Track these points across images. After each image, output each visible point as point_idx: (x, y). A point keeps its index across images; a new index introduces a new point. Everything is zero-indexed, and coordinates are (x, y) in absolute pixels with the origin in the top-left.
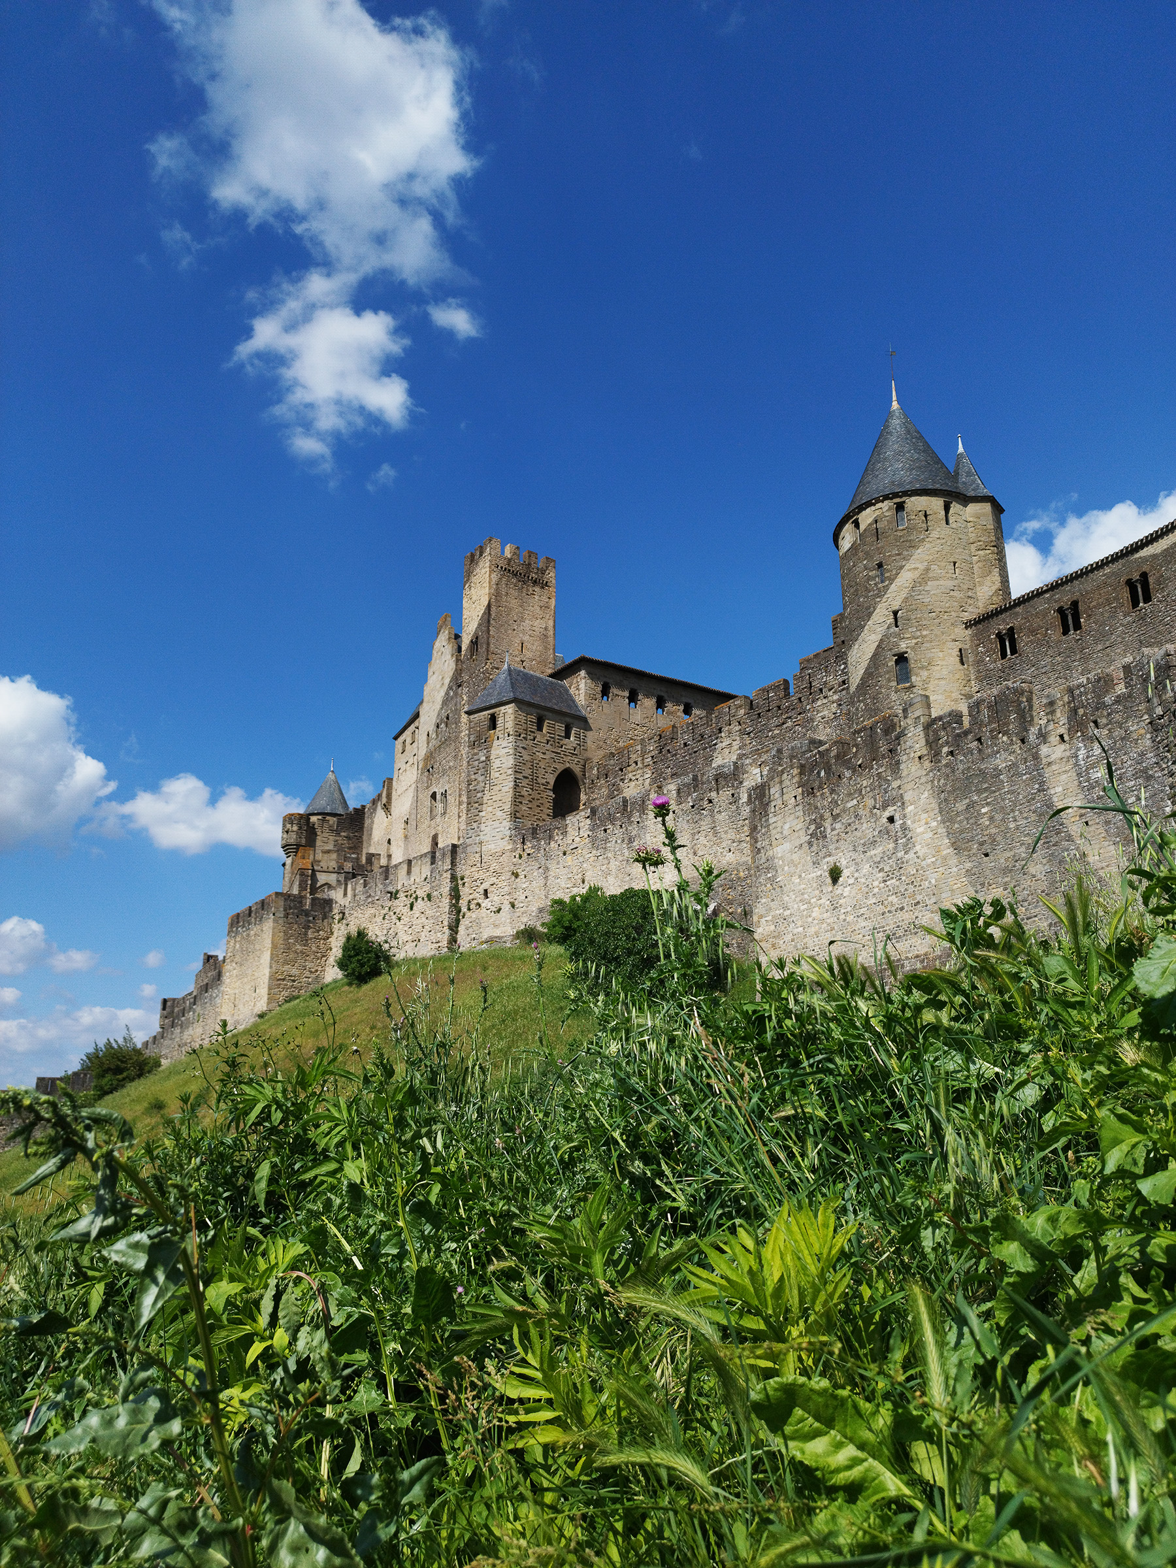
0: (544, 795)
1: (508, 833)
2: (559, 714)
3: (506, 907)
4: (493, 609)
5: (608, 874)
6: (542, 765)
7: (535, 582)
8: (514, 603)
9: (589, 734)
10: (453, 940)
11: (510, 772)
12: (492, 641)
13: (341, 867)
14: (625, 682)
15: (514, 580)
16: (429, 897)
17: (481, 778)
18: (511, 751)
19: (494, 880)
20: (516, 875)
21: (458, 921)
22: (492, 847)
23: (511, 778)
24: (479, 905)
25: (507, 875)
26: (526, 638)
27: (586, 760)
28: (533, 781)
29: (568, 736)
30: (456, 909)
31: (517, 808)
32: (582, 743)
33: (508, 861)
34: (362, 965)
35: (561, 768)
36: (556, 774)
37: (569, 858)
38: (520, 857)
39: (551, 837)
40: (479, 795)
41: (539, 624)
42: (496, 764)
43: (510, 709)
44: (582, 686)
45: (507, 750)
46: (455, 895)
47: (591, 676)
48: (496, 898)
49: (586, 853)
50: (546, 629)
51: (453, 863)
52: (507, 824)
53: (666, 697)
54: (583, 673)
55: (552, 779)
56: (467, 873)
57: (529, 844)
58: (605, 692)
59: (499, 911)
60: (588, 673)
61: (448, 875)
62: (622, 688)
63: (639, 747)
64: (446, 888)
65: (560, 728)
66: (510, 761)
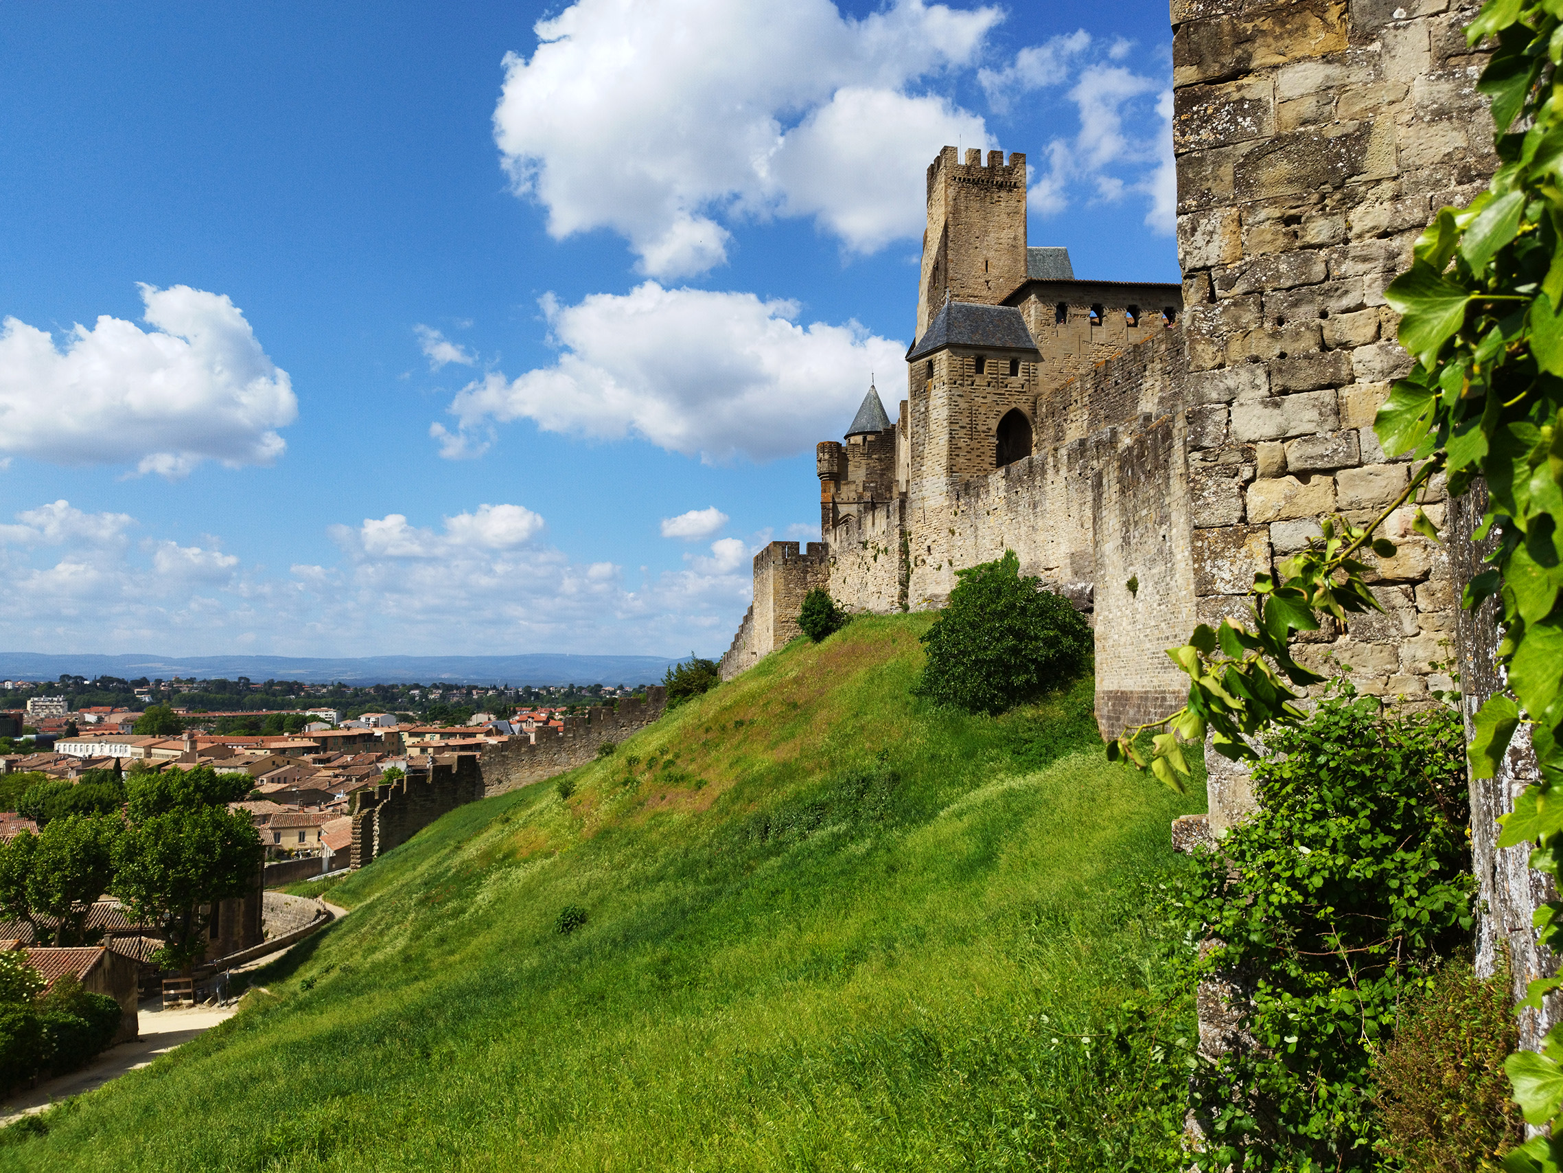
0: (985, 443)
1: (945, 488)
2: (1002, 350)
3: (946, 565)
4: (951, 229)
5: (1018, 539)
6: (982, 410)
7: (1000, 186)
8: (975, 217)
9: (1040, 365)
10: (904, 595)
11: (945, 423)
12: (951, 265)
13: (860, 497)
14: (1086, 298)
15: (975, 190)
16: (886, 549)
17: (922, 431)
18: (946, 401)
19: (934, 537)
20: (953, 533)
21: (908, 577)
22: (932, 502)
23: (946, 431)
24: (923, 561)
25: (945, 532)
26: (991, 254)
27: (1037, 397)
28: (972, 430)
29: (1014, 372)
30: (905, 563)
31: (953, 462)
32: (1031, 377)
33: (946, 516)
34: (816, 625)
35: (1005, 410)
36: (999, 418)
37: (991, 517)
38: (956, 514)
39: (978, 496)
40: (921, 448)
41: (1006, 235)
42: (933, 415)
43: (943, 355)
44: (1032, 312)
45: (942, 400)
46: (904, 549)
47: (1042, 298)
48: (937, 556)
49: (1003, 516)
50: (1015, 239)
51: (902, 519)
52: (944, 479)
53: (1140, 306)
54: (1033, 297)
55: (994, 424)
56: (913, 529)
57: (962, 501)
58: (1061, 315)
59: (939, 568)
60: (1038, 297)
61: (897, 531)
62: (1082, 305)
63: (1078, 384)
64: (896, 545)
65: (1004, 365)
66: (944, 413)
